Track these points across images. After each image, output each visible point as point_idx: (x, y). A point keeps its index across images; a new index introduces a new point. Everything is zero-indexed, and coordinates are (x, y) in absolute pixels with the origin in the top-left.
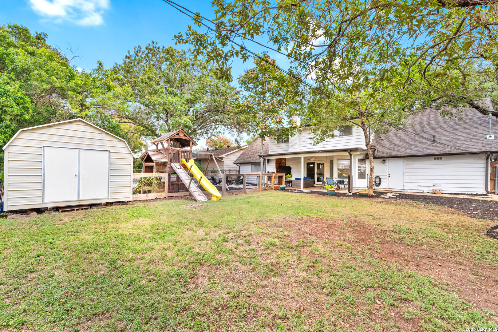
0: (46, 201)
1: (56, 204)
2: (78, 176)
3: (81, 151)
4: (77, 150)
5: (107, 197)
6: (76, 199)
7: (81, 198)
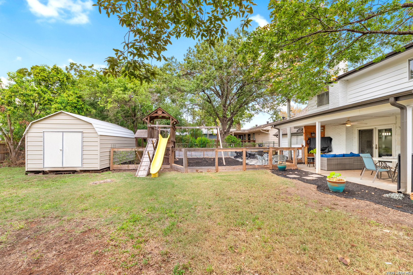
0: (45, 166)
1: (51, 168)
2: (62, 150)
3: (64, 133)
4: (62, 133)
5: (80, 166)
6: (61, 166)
7: (64, 166)
